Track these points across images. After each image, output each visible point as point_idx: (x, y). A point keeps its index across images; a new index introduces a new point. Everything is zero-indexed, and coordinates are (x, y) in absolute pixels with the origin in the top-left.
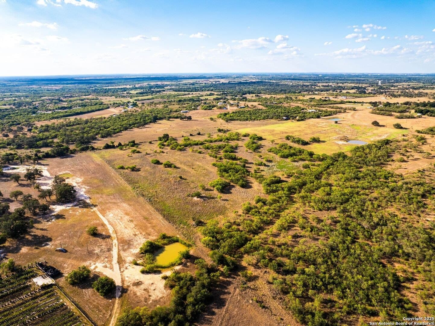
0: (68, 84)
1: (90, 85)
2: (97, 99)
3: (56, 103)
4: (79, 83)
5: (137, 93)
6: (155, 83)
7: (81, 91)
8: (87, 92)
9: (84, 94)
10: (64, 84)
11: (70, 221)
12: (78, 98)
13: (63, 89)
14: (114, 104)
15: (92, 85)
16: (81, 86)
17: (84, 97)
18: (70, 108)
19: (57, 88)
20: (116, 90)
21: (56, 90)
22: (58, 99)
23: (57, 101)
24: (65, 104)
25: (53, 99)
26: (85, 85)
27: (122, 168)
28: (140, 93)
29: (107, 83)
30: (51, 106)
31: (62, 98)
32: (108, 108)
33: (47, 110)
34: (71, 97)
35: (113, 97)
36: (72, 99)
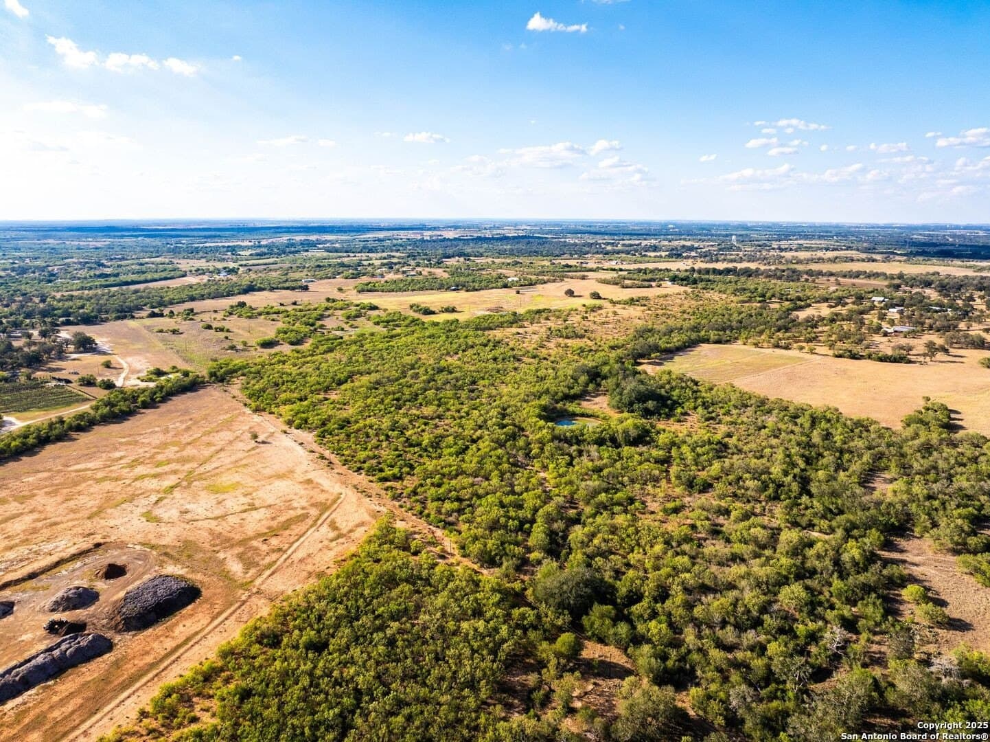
0: (122, 237)
1: (169, 240)
2: (171, 263)
3: (91, 268)
4: (146, 236)
5: (251, 255)
6: (303, 238)
7: (145, 249)
8: (158, 252)
9: (148, 255)
10: (115, 237)
11: (84, 362)
12: (137, 261)
13: (110, 247)
14: (197, 270)
15: (173, 240)
16: (148, 240)
17: (147, 260)
18: (117, 275)
19: (98, 244)
20: (217, 249)
21: (97, 248)
22: (96, 263)
23: (93, 266)
24: (108, 271)
25: (86, 263)
26: (158, 239)
27: (161, 331)
28: (257, 255)
29: (205, 237)
30: (82, 273)
31: (104, 261)
32: (184, 276)
33: (74, 278)
34: (123, 259)
35: (204, 260)
36: (123, 263)
